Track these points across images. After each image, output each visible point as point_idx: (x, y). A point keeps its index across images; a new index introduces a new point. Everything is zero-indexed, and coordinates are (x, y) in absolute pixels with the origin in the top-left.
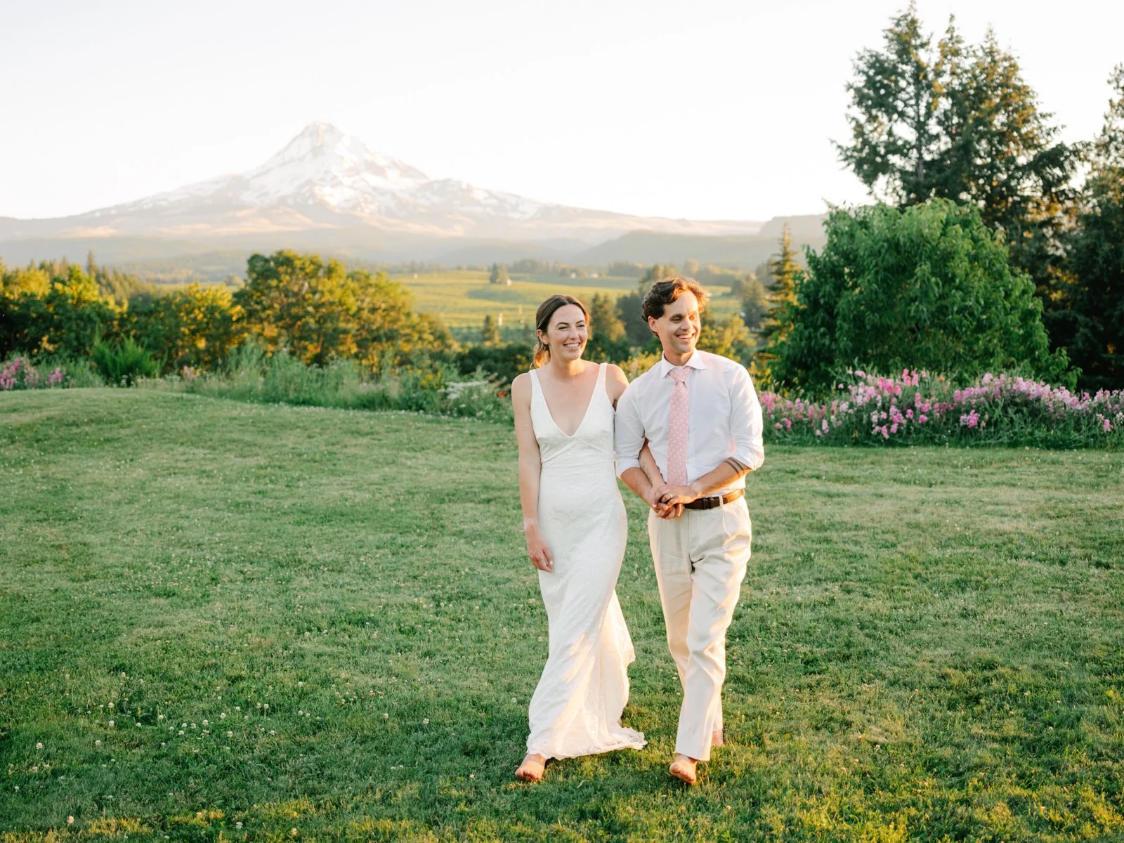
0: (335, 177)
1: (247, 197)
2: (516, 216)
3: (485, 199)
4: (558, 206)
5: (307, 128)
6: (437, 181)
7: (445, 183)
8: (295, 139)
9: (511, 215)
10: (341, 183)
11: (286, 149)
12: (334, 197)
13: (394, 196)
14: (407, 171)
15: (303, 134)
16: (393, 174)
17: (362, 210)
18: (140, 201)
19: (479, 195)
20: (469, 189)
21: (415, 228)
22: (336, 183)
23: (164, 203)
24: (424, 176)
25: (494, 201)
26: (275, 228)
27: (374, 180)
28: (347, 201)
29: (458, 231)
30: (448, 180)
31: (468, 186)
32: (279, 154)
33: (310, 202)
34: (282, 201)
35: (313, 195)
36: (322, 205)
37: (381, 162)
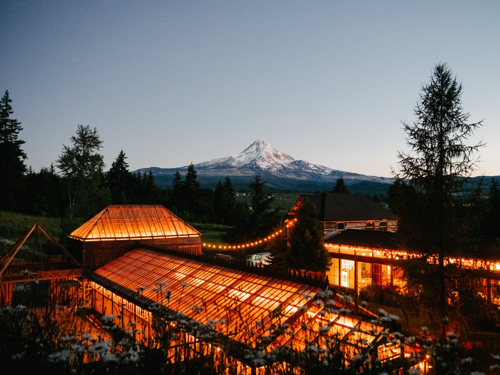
0: (263, 158)
1: (234, 164)
2: (323, 174)
3: (313, 167)
4: (338, 171)
5: (255, 142)
6: (297, 161)
7: (300, 161)
8: (251, 146)
9: (321, 173)
10: (265, 160)
11: (248, 148)
12: (263, 165)
13: (282, 165)
14: (287, 157)
15: (254, 144)
16: (282, 158)
17: (272, 170)
18: (200, 164)
19: (311, 166)
20: (308, 164)
21: (289, 176)
22: (263, 160)
23: (207, 165)
24: (293, 159)
25: (316, 169)
26: (243, 175)
27: (276, 160)
28: (266, 166)
29: (304, 178)
30: (301, 161)
31: (307, 162)
32: (245, 150)
33: (255, 166)
34: (245, 165)
35: (256, 164)
36: (259, 168)
37: (279, 154)
